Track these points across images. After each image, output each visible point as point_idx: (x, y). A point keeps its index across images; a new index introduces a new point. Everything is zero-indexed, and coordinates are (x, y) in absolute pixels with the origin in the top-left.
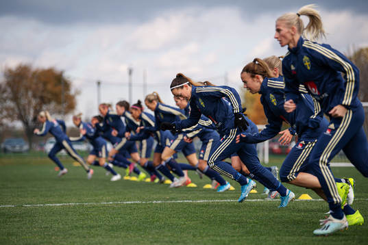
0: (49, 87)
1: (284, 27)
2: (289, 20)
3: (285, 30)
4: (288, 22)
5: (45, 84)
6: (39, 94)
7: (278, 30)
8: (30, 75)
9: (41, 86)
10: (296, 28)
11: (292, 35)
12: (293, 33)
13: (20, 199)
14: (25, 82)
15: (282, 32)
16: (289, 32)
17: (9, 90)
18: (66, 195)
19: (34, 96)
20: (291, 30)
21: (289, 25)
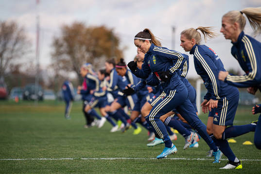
0: (101, 42)
1: (228, 23)
2: (232, 17)
3: (228, 25)
4: (231, 18)
5: (97, 39)
6: (92, 48)
7: (223, 25)
8: (84, 31)
9: (93, 41)
10: (238, 24)
11: (235, 30)
12: (235, 28)
13: (78, 152)
14: (79, 38)
15: (226, 27)
16: (232, 27)
17: (65, 44)
18: (118, 148)
19: (88, 50)
20: (233, 26)
21: (232, 21)
